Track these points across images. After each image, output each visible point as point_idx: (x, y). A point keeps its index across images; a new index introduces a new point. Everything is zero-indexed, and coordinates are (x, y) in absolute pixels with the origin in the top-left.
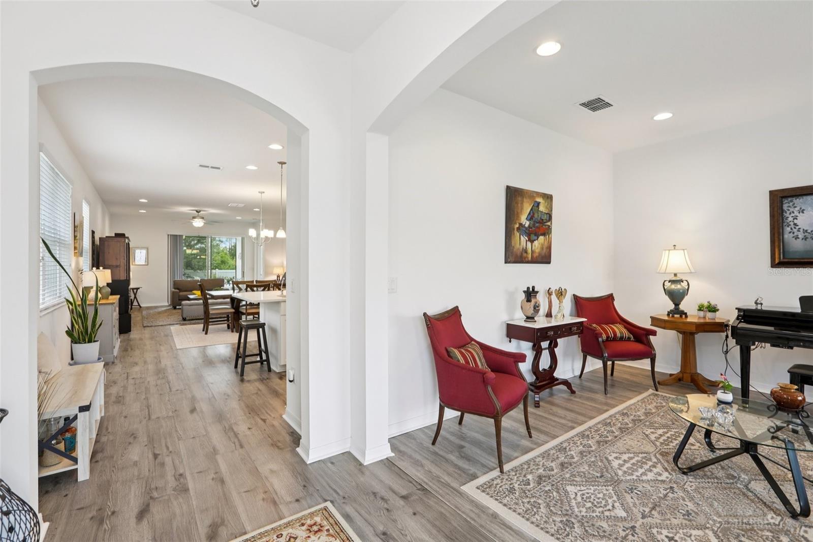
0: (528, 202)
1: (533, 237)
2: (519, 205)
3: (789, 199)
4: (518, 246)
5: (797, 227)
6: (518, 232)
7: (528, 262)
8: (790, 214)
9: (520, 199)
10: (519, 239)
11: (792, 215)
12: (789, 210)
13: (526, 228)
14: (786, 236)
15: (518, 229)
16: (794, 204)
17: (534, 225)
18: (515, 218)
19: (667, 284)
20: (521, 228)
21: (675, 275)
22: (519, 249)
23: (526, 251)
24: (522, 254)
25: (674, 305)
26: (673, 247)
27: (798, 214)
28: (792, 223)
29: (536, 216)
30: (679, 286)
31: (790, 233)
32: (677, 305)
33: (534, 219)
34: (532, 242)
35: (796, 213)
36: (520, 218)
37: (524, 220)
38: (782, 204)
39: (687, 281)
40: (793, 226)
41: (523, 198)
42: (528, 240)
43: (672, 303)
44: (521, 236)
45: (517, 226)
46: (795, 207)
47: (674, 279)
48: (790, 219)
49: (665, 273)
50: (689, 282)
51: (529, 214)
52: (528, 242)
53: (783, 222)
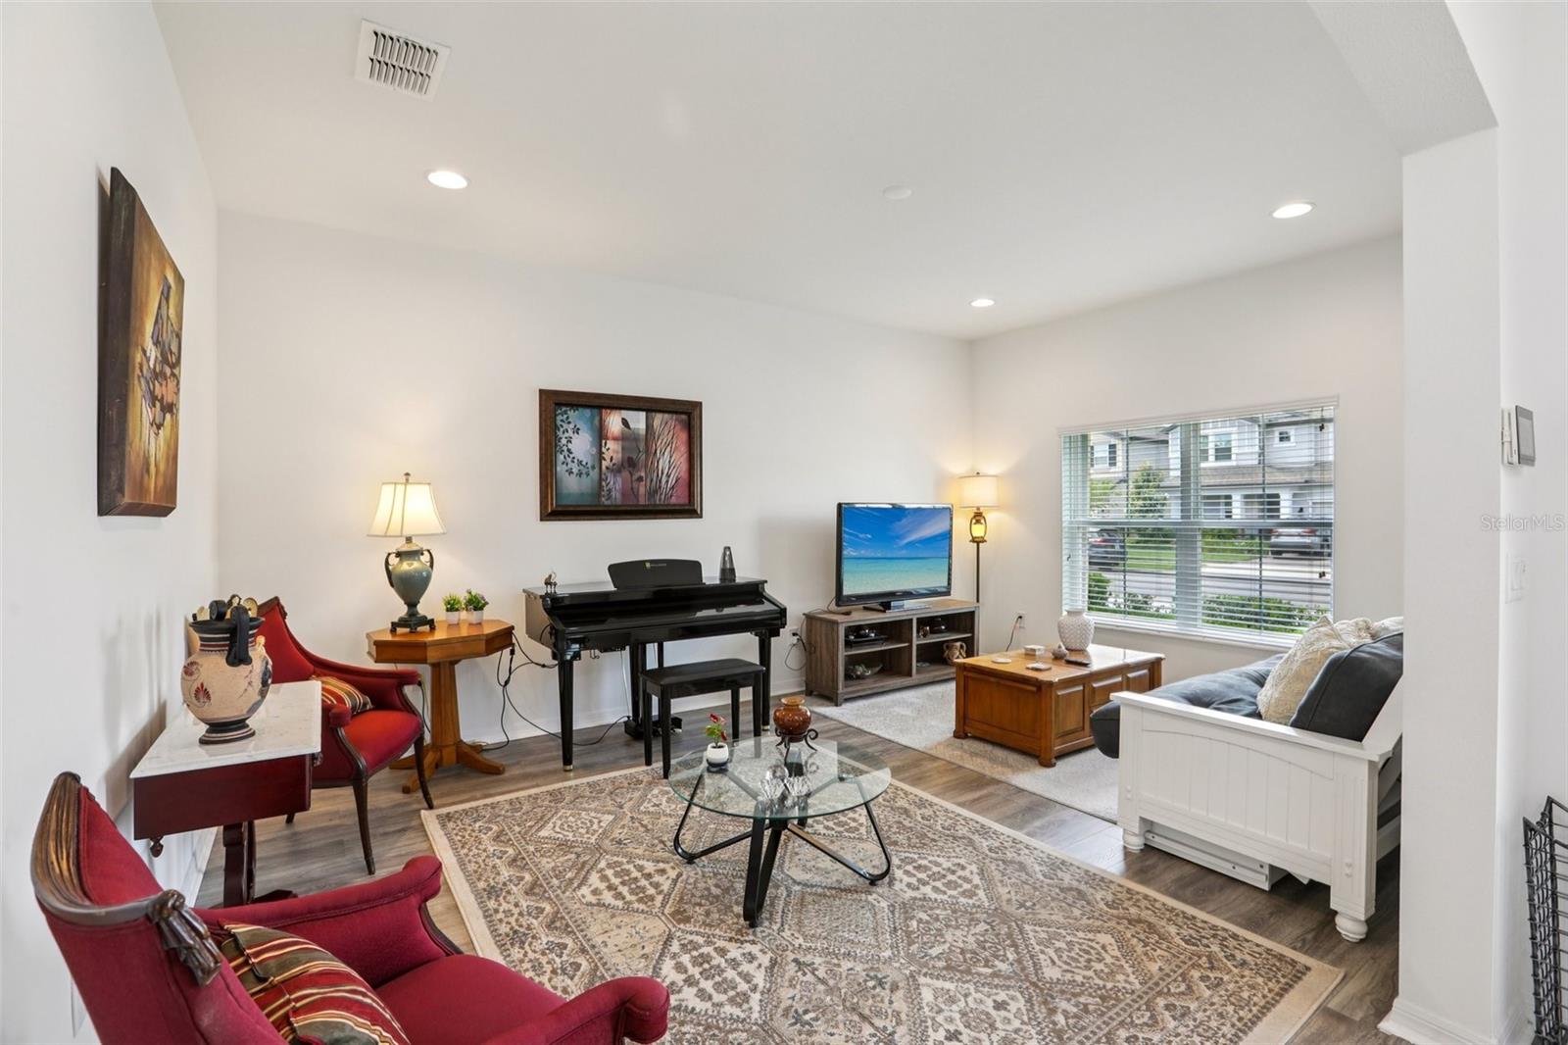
3: (564, 409)
5: (571, 456)
8: (564, 433)
11: (566, 435)
12: (562, 426)
14: (558, 469)
16: (568, 418)
19: (394, 560)
21: (409, 540)
25: (406, 607)
26: (404, 478)
27: (572, 435)
28: (565, 448)
30: (416, 565)
31: (563, 463)
32: (412, 605)
35: (570, 433)
38: (556, 415)
39: (429, 551)
40: (566, 453)
43: (403, 602)
46: (569, 423)
47: (406, 548)
48: (564, 441)
49: (386, 536)
50: (433, 554)
53: (556, 446)
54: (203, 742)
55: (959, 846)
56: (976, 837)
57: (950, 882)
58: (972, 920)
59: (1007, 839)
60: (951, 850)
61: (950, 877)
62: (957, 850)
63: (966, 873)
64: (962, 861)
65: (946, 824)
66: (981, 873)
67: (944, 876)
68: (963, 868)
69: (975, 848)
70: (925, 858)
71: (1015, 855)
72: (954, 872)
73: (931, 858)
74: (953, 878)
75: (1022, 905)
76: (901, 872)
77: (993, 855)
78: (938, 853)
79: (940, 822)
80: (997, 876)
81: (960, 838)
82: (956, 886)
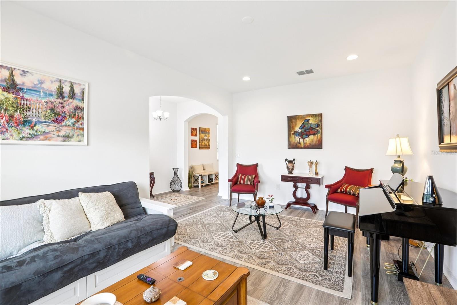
0: (300, 121)
1: (304, 136)
2: (294, 123)
4: (294, 141)
6: (294, 135)
7: (302, 148)
9: (294, 120)
10: (294, 138)
13: (299, 133)
15: (293, 134)
17: (305, 131)
18: (291, 129)
20: (295, 133)
22: (294, 142)
23: (300, 143)
24: (297, 144)
29: (306, 126)
33: (305, 128)
34: (304, 139)
36: (295, 129)
37: (297, 129)
41: (296, 120)
42: (301, 138)
44: (296, 137)
45: (293, 132)
51: (301, 126)
52: (301, 139)
54: (288, 173)
55: (220, 244)
56: (216, 247)
57: (220, 236)
58: (214, 230)
59: (207, 249)
60: (222, 243)
61: (220, 237)
62: (220, 243)
63: (217, 238)
64: (218, 240)
65: (226, 250)
66: (213, 239)
67: (221, 236)
68: (218, 239)
69: (216, 244)
70: (227, 239)
71: (205, 244)
72: (220, 238)
73: (226, 240)
74: (219, 237)
75: (204, 234)
76: (232, 236)
77: (210, 243)
78: (225, 241)
79: (228, 251)
80: (209, 239)
81: (220, 246)
82: (218, 235)
